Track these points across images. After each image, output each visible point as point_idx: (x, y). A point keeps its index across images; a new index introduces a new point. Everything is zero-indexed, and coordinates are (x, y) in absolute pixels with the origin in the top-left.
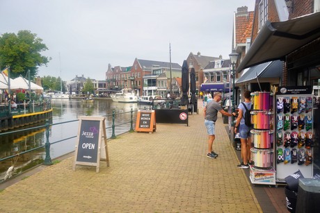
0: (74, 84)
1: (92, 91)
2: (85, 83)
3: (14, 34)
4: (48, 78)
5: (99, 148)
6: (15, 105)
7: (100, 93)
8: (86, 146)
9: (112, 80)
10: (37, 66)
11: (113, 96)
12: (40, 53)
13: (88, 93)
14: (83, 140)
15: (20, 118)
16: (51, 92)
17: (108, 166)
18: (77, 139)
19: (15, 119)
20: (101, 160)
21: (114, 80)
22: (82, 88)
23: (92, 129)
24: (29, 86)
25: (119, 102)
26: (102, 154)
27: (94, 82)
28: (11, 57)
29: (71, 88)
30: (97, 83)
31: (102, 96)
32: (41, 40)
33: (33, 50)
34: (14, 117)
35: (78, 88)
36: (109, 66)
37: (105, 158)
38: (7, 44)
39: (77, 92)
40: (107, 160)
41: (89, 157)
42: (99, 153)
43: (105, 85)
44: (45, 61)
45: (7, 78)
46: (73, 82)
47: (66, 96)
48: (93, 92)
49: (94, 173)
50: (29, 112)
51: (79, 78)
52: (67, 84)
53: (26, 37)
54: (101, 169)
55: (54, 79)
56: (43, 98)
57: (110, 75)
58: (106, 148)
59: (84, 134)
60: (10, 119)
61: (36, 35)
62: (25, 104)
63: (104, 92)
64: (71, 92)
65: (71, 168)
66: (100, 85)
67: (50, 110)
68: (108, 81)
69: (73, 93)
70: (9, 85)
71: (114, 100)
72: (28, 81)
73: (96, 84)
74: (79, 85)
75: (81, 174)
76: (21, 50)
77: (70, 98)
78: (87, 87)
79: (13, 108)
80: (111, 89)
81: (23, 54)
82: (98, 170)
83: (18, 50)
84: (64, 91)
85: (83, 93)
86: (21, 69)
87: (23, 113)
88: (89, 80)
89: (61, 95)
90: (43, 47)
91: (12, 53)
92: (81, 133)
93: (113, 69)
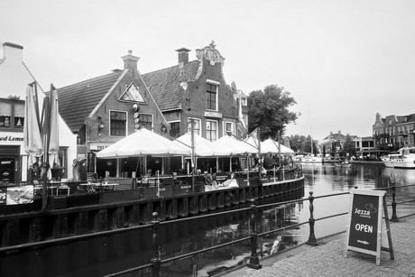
0: (328, 143)
1: (353, 152)
2: (342, 142)
3: (260, 91)
4: (296, 138)
5: (379, 232)
6: (265, 171)
7: (365, 154)
8: (360, 227)
9: (382, 136)
10: (285, 125)
11: (386, 160)
12: (288, 109)
13: (348, 154)
14: (356, 219)
15: (270, 186)
16: (299, 154)
17: (392, 258)
18: (349, 218)
19: (265, 187)
20: (383, 249)
21: (385, 136)
22: (338, 148)
23: (368, 207)
24: (279, 149)
25: (396, 167)
26: (382, 241)
27: (356, 140)
28: (258, 116)
29: (324, 149)
30: (360, 141)
31: (368, 159)
32: (288, 93)
33: (280, 106)
34: (264, 185)
35: (334, 149)
36: (378, 116)
37: (388, 247)
38: (254, 103)
39: (333, 154)
40: (391, 250)
41: (365, 243)
42: (379, 238)
43: (372, 143)
44: (293, 117)
45: (257, 141)
46: (327, 141)
47: (319, 159)
48: (354, 154)
49: (373, 265)
50: (279, 180)
51: (335, 136)
52: (320, 143)
53: (272, 93)
54: (383, 262)
55: (302, 138)
56: (292, 162)
57: (379, 128)
58: (389, 233)
59: (358, 211)
60: (260, 187)
61: (283, 89)
62: (274, 170)
63: (371, 153)
64: (324, 153)
65: (341, 253)
66: (365, 144)
67: (301, 178)
68: (377, 137)
69: (327, 155)
70: (259, 148)
71: (387, 165)
72: (277, 143)
73: (358, 143)
74: (335, 144)
75: (356, 263)
76: (268, 108)
77: (323, 162)
78: (345, 147)
79: (263, 175)
80: (382, 149)
81: (270, 112)
82: (378, 262)
83: (265, 109)
84: (316, 153)
85: (341, 155)
86: (268, 129)
87: (273, 181)
88: (348, 138)
89: (311, 157)
90: (290, 101)
91: (259, 112)
92: (354, 210)
93: (384, 120)
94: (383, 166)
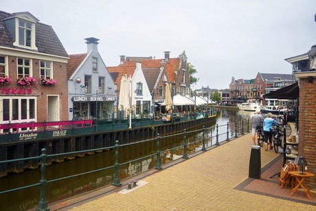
2: (210, 93)
9: (235, 91)
11: (239, 106)
21: (237, 91)
25: (245, 110)
27: (219, 92)
36: (233, 79)
43: (228, 94)
46: (200, 92)
51: (205, 89)
57: (233, 86)
63: (228, 101)
66: (224, 95)
68: (232, 91)
71: (240, 109)
73: (220, 94)
80: (235, 99)
90: (194, 71)
93: (236, 81)
94: (238, 109)
